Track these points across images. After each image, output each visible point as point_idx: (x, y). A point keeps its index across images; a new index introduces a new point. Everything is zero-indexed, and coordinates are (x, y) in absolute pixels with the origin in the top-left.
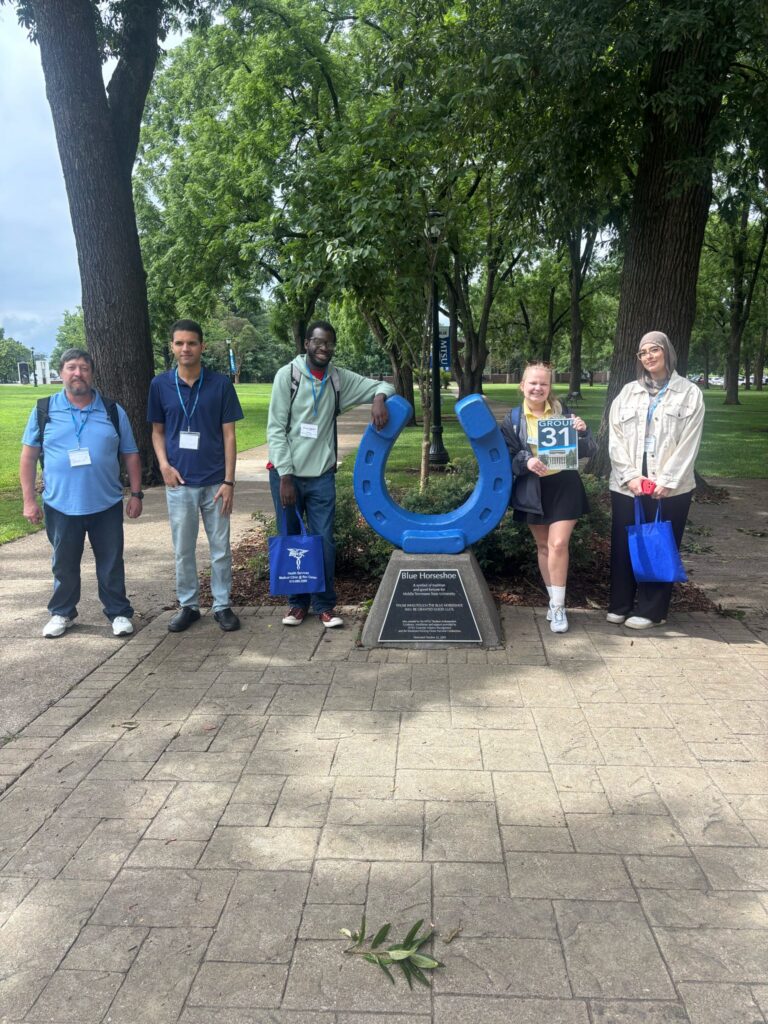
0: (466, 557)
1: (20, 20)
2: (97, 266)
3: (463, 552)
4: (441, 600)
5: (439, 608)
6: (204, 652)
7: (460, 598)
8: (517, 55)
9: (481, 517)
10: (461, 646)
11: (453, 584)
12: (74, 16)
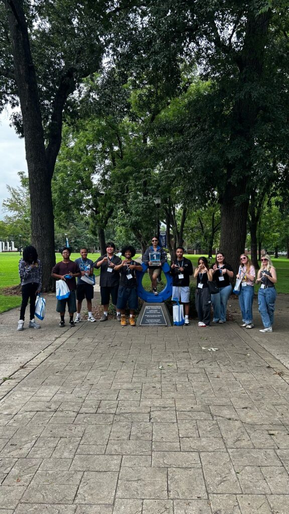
0: (163, 303)
1: (17, 132)
2: (39, 214)
3: (163, 302)
4: (156, 314)
5: (156, 316)
6: (95, 327)
7: (161, 314)
8: (181, 168)
9: (167, 293)
10: (161, 326)
11: (159, 310)
12: (38, 135)
